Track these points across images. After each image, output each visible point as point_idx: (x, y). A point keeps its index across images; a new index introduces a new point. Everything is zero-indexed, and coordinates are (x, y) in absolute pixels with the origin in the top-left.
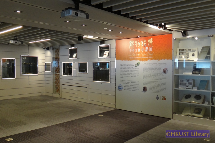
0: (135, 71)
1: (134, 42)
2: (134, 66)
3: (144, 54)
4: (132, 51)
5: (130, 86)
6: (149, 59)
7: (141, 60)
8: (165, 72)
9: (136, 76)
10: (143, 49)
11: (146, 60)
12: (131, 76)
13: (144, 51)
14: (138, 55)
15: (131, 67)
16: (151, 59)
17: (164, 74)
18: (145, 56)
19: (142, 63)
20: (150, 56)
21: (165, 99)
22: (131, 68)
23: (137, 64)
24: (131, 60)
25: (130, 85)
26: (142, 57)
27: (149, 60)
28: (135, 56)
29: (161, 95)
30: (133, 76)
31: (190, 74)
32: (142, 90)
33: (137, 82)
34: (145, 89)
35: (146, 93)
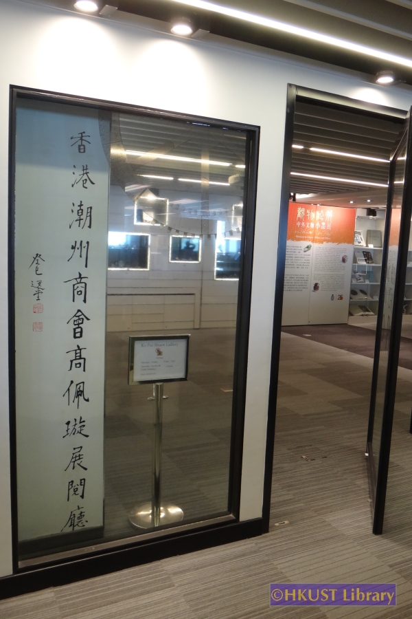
0: (303, 259)
1: (306, 211)
2: (303, 250)
3: (319, 233)
4: (301, 225)
5: (293, 284)
6: (325, 240)
7: (314, 241)
8: (344, 260)
9: (304, 267)
10: (318, 225)
11: (321, 242)
12: (296, 267)
13: (320, 228)
14: (310, 232)
15: (297, 251)
16: (328, 241)
17: (343, 264)
18: (320, 236)
19: (315, 246)
20: (327, 236)
21: (341, 298)
22: (297, 253)
23: (308, 247)
24: (299, 240)
25: (293, 282)
26: (316, 237)
27: (325, 243)
28: (305, 235)
29: (336, 294)
30: (300, 267)
31: (364, 263)
32: (312, 289)
33: (305, 277)
34: (316, 287)
35: (317, 292)
